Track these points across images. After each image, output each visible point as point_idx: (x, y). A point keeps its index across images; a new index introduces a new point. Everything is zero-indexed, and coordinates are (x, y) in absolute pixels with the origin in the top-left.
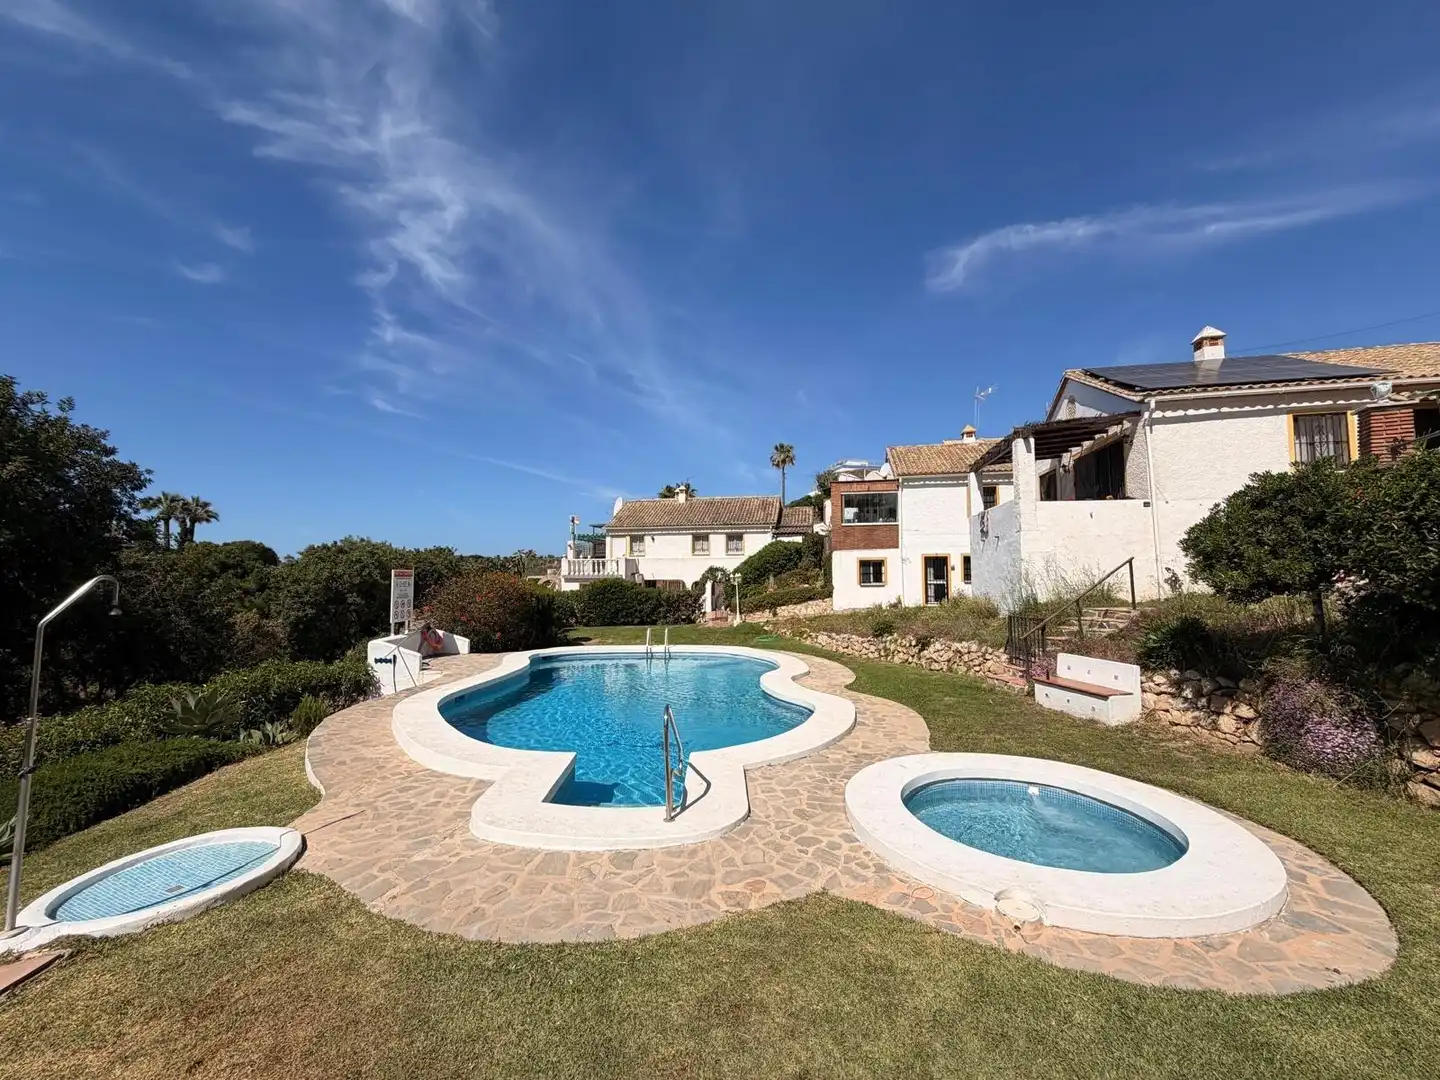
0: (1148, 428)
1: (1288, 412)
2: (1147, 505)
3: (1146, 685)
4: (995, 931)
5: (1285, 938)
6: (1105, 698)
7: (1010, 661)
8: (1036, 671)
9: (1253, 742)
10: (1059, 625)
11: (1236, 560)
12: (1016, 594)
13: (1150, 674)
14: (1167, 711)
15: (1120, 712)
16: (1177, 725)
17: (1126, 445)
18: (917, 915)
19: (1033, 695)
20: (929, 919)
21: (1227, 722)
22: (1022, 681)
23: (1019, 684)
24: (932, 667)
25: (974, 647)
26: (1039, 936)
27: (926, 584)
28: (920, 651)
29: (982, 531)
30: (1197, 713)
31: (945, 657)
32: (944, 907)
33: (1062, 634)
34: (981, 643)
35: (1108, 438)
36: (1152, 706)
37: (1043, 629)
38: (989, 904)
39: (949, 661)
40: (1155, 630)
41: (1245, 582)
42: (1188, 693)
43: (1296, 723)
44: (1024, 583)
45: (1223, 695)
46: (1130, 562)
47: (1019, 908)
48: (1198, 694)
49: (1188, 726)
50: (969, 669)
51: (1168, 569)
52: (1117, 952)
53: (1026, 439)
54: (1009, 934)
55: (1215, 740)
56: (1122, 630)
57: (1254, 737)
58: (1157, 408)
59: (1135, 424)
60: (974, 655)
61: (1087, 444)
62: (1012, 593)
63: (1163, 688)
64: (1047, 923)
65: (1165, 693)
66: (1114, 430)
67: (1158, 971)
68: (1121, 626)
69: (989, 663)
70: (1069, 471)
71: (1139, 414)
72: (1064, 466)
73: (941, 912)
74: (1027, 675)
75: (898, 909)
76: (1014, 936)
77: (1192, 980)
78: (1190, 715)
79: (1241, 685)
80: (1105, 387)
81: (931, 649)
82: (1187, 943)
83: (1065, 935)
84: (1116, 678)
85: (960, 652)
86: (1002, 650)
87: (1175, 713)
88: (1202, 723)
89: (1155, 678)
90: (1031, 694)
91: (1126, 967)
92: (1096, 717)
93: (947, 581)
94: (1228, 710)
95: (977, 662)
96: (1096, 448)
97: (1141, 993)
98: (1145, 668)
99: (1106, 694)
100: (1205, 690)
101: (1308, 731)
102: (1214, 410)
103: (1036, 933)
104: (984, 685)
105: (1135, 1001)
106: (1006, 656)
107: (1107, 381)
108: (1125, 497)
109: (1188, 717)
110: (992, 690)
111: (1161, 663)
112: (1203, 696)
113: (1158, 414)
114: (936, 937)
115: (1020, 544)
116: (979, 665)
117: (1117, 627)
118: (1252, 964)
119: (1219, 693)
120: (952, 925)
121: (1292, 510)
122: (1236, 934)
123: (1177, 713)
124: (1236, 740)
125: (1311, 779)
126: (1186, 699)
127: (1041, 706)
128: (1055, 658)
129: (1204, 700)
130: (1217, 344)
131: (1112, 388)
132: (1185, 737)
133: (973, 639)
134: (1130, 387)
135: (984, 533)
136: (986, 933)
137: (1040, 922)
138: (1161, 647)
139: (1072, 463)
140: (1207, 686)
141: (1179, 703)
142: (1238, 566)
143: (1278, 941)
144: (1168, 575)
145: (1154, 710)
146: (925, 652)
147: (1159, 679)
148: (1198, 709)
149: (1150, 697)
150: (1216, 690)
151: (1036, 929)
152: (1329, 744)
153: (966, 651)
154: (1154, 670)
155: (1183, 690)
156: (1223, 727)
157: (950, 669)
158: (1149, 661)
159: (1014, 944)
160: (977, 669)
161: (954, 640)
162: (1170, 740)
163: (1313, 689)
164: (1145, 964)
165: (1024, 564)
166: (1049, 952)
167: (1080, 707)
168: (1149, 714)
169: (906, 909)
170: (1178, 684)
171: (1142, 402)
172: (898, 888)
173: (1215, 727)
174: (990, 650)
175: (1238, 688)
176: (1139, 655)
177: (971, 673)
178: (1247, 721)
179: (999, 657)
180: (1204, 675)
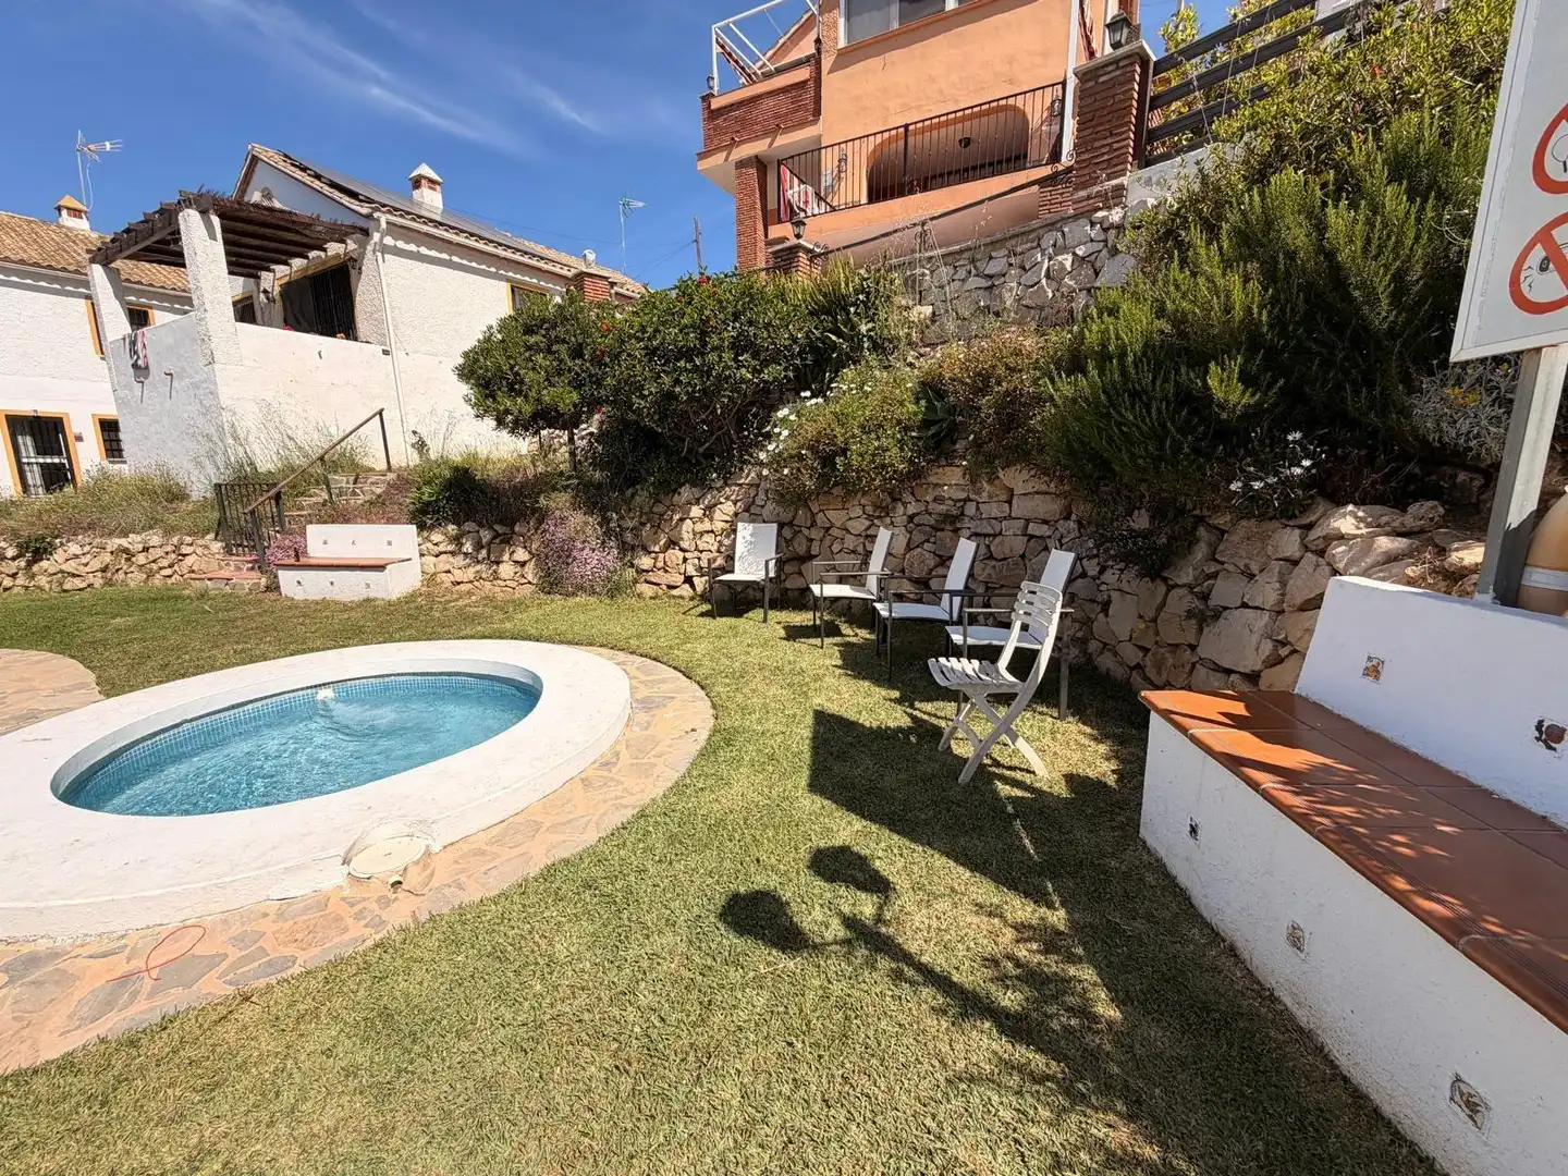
0: (379, 254)
1: (508, 280)
2: (386, 352)
3: (423, 547)
4: (358, 916)
5: (649, 723)
6: (381, 568)
7: (228, 551)
8: (275, 555)
9: (530, 583)
10: (297, 496)
11: (515, 387)
12: (220, 460)
13: (425, 534)
14: (449, 572)
15: (398, 584)
16: (459, 583)
17: (353, 273)
18: (175, 999)
19: (278, 588)
20: (215, 987)
21: (506, 570)
22: (255, 574)
23: (247, 579)
24: (67, 587)
25: (155, 540)
26: (432, 875)
27: (20, 465)
28: (30, 564)
29: (135, 366)
30: (478, 567)
31: (96, 564)
32: (238, 940)
33: (301, 508)
34: (169, 531)
35: (324, 262)
36: (432, 570)
37: (278, 497)
38: (332, 878)
39: (104, 570)
40: (428, 483)
41: (528, 409)
42: (468, 547)
43: (565, 554)
44: (231, 441)
45: (502, 542)
46: (380, 413)
47: (386, 854)
48: (478, 546)
49: (471, 582)
50: (150, 575)
51: (415, 432)
52: (536, 827)
53: (204, 213)
54: (384, 902)
55: (497, 589)
56: (379, 496)
57: (530, 577)
58: (388, 232)
59: (363, 246)
60: (158, 553)
61: (297, 263)
62: (211, 455)
63: (442, 548)
64: (436, 848)
65: (445, 553)
66: (334, 248)
67: (584, 820)
68: (379, 491)
69: (189, 560)
70: (274, 301)
71: (366, 233)
72: (265, 292)
73: (234, 954)
74: (260, 565)
75: (113, 1024)
76: (396, 899)
77: (618, 807)
78: (472, 570)
79: (517, 529)
80: (317, 184)
81: (59, 555)
82: (590, 773)
83: (466, 848)
84: (390, 543)
85: (126, 551)
86: (211, 536)
87: (456, 572)
88: (484, 576)
89: (432, 538)
90: (274, 587)
91: (555, 838)
92: (372, 595)
93: (69, 458)
94: (506, 557)
95: (165, 563)
96: (310, 272)
97: (594, 855)
98: (421, 527)
99: (382, 563)
100: (484, 541)
101: (575, 559)
102: (445, 256)
103: (428, 872)
104: (187, 592)
105: (598, 872)
106: (220, 544)
107: (318, 177)
108: (356, 339)
109: (471, 573)
110: (203, 596)
111: (438, 519)
112: (482, 547)
113: (388, 241)
114: (247, 1013)
115: (216, 384)
116: (170, 566)
117: (373, 493)
118: (646, 760)
119: (498, 541)
120: (270, 964)
121: (559, 341)
122: (617, 742)
123: (460, 570)
124: (514, 584)
125: (581, 599)
126: (466, 554)
127: (293, 599)
128: (303, 534)
129: (484, 552)
130: (434, 189)
131: (326, 188)
132: (469, 593)
133: (151, 528)
134: (353, 195)
135: (141, 371)
136: (346, 930)
137: (428, 853)
138: (436, 501)
139: (277, 289)
140: (486, 535)
141: (459, 560)
142: (519, 394)
143: (646, 729)
144: (415, 439)
145: (435, 574)
146: (45, 564)
147: (436, 537)
148: (478, 562)
149: (430, 559)
150: (494, 538)
151: (426, 866)
152: (589, 567)
153: (140, 547)
154: (432, 528)
155: (462, 544)
156: (503, 575)
157: (109, 583)
158: (424, 516)
159: (401, 913)
160: (168, 572)
161: (111, 534)
162: (457, 600)
163: (577, 519)
164: (570, 821)
165: (226, 416)
166: (460, 887)
167: (349, 587)
168: (430, 579)
169: (142, 1005)
170: (457, 540)
171: (369, 217)
172: (98, 976)
173: (496, 576)
174: (188, 539)
175: (513, 532)
176: (413, 513)
177: (157, 581)
178: (523, 564)
179: (206, 547)
180: (481, 525)
